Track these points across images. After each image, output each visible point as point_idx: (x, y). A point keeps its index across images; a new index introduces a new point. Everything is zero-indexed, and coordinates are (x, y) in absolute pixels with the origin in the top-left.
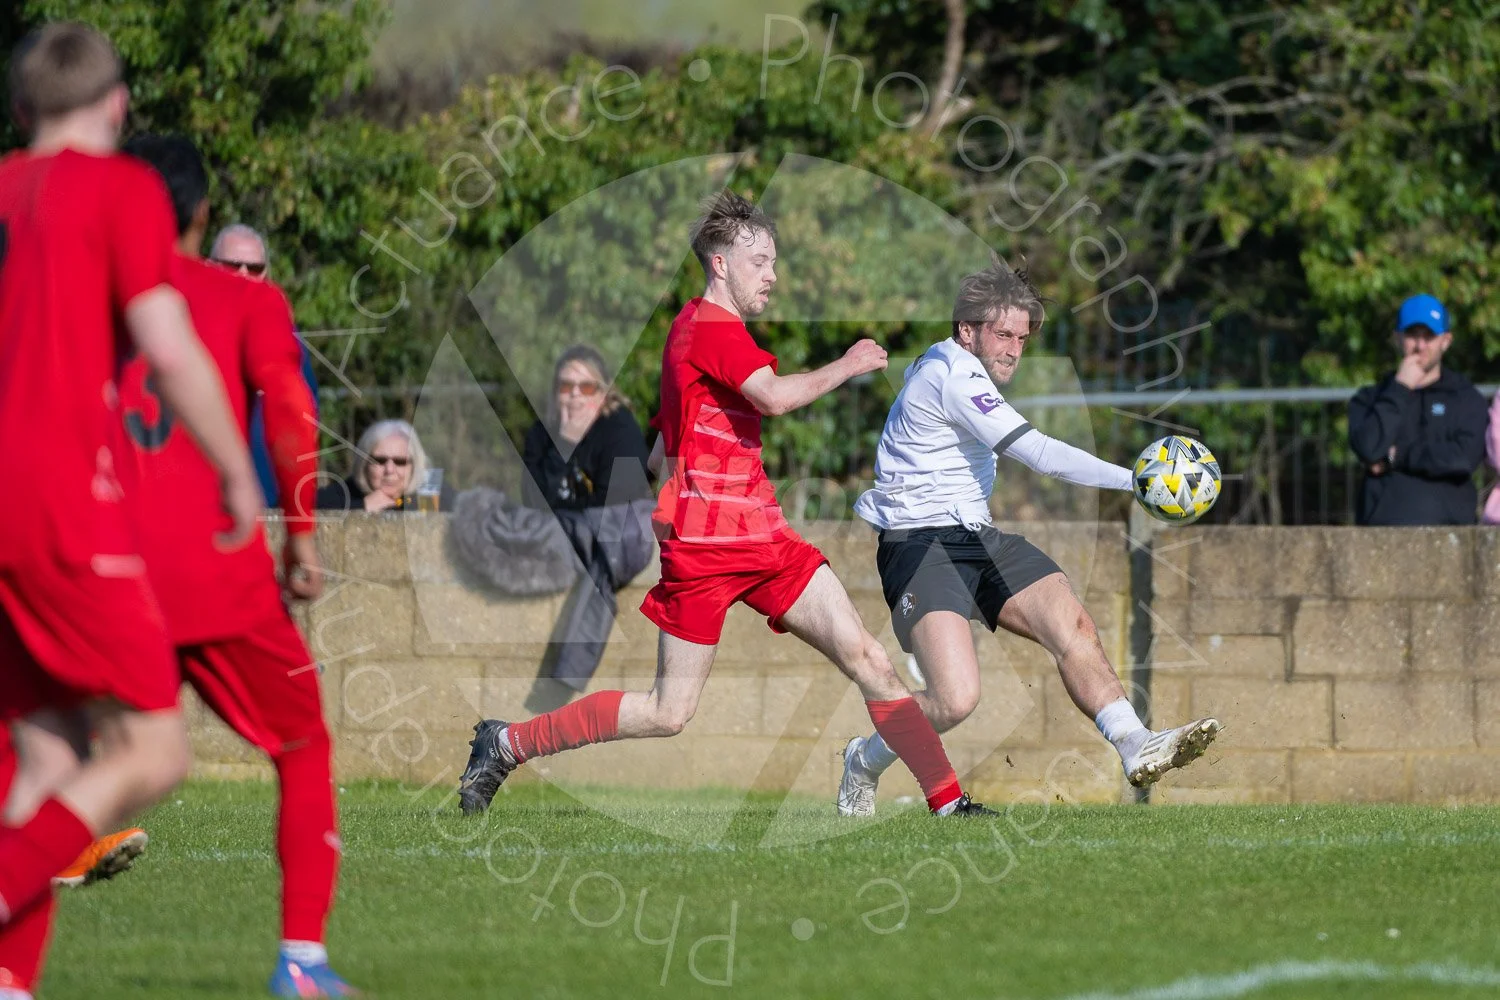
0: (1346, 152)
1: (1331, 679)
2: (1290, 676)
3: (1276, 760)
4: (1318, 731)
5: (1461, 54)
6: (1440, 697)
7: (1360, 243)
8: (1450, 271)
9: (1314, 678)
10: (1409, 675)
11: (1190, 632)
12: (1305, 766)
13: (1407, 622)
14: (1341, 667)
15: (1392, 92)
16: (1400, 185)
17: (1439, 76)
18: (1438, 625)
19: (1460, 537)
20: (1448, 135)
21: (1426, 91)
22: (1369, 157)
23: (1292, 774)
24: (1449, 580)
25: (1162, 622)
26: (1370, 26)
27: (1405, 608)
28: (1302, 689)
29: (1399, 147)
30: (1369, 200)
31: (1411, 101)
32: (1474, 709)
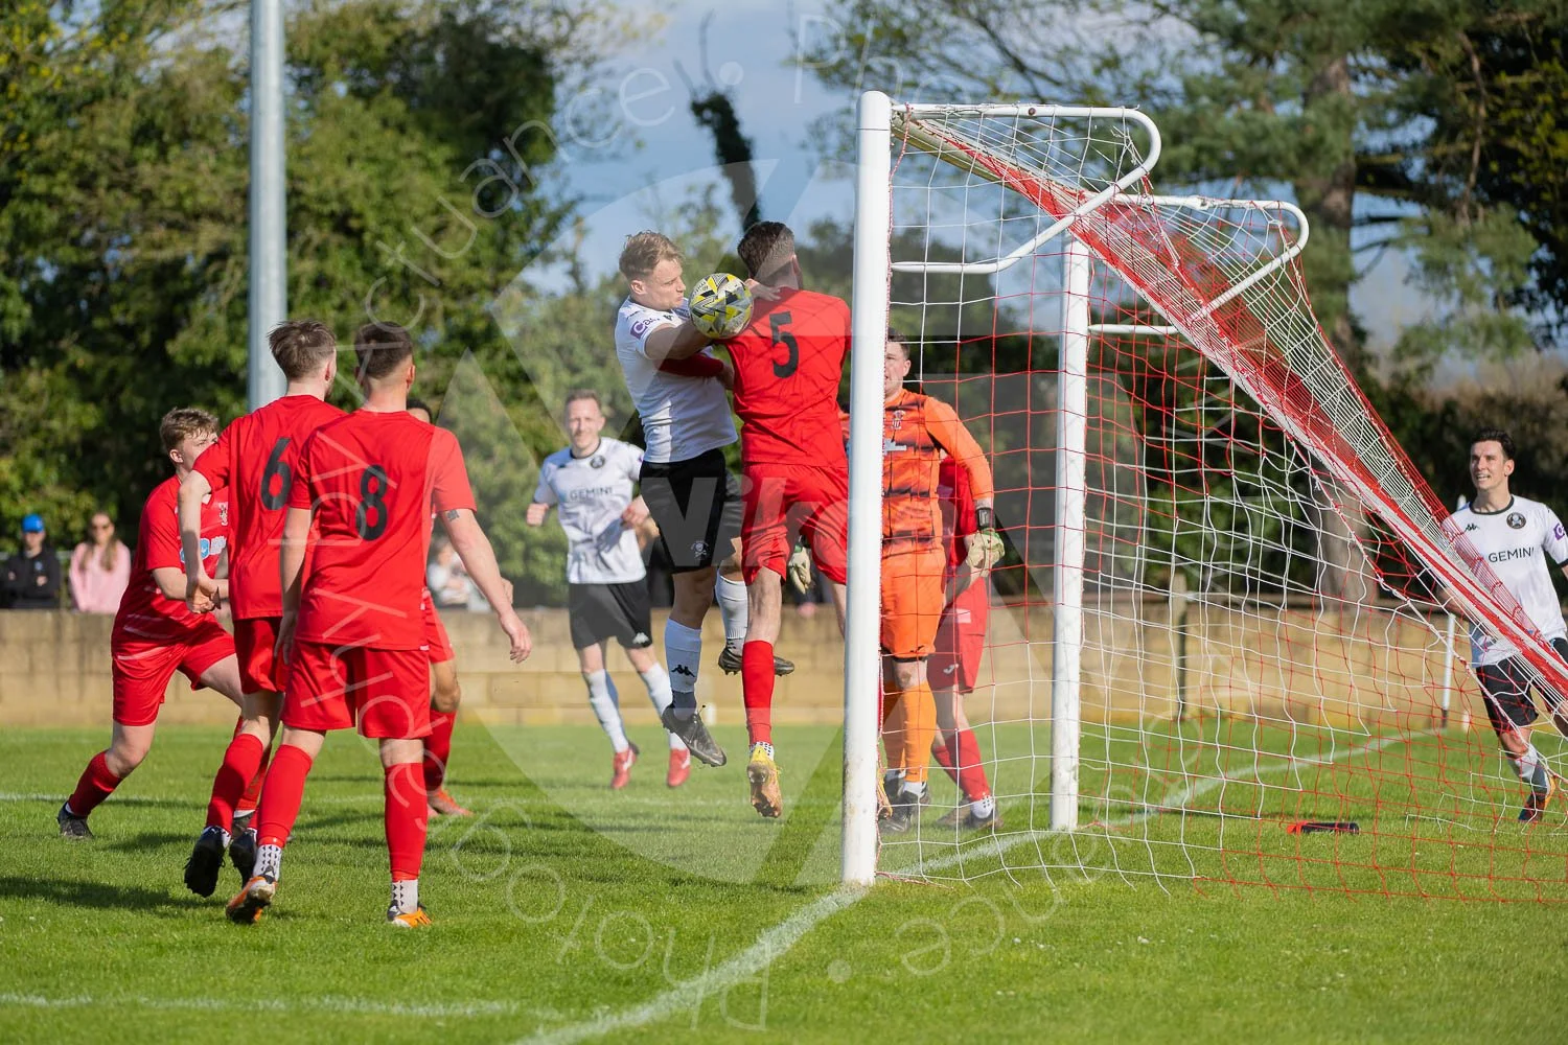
0: (16, 456)
5: (64, 416)
6: (44, 682)
7: (22, 492)
8: (60, 504)
10: (32, 672)
13: (30, 650)
15: (35, 431)
16: (38, 470)
17: (55, 424)
18: (43, 652)
20: (57, 449)
21: (50, 431)
22: (26, 456)
24: (48, 632)
26: (27, 402)
27: (29, 645)
29: (39, 454)
30: (26, 476)
31: (43, 434)
32: (58, 687)
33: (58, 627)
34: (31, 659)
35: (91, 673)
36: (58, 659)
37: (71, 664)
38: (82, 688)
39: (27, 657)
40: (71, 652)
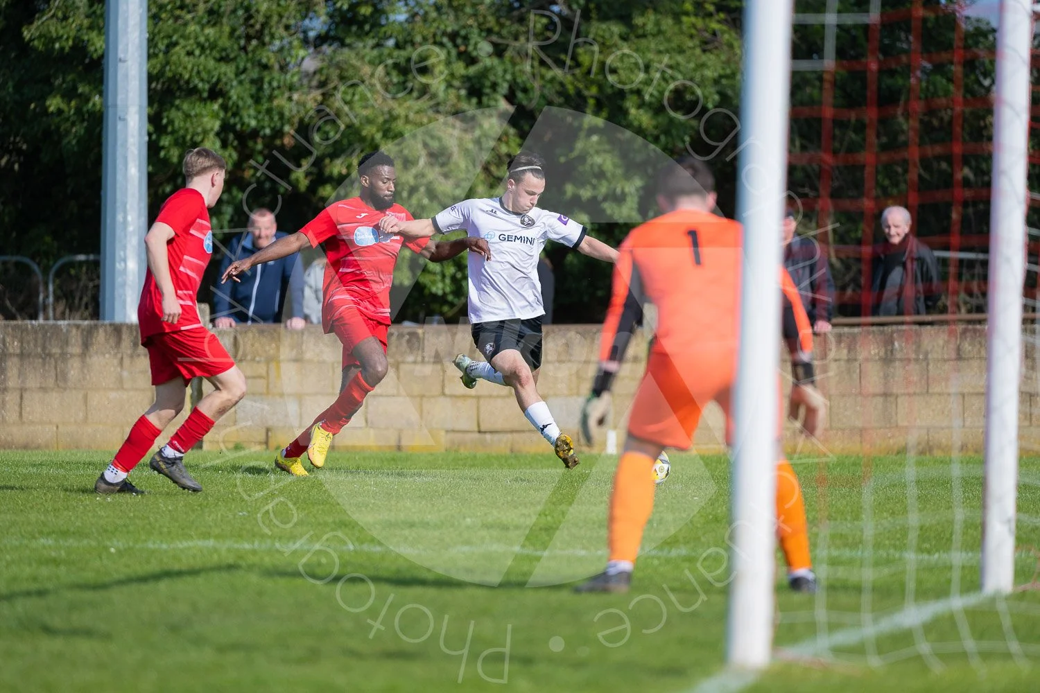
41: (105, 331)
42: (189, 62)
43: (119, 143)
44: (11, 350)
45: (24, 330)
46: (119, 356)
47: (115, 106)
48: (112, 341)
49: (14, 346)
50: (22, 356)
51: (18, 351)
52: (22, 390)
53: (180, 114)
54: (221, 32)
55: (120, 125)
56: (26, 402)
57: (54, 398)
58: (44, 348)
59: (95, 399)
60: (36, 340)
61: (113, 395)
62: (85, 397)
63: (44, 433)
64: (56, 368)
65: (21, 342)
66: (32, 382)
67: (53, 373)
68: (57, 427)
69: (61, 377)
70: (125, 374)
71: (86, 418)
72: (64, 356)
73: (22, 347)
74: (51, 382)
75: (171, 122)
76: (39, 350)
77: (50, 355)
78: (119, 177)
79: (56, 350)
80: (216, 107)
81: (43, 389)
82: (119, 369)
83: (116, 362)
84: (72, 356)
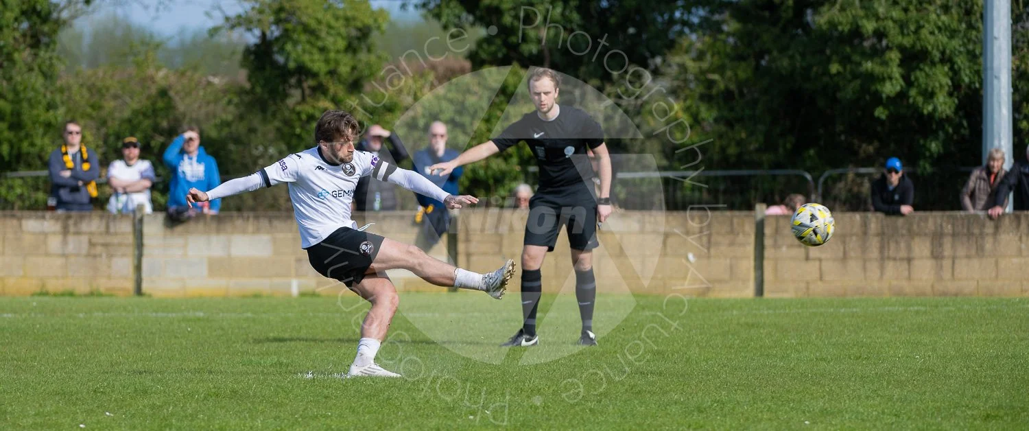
1: (820, 260)
2: (807, 258)
3: (803, 285)
4: (816, 275)
6: (854, 265)
9: (814, 259)
10: (845, 258)
11: (776, 246)
12: (812, 287)
13: (844, 243)
14: (823, 256)
18: (853, 243)
19: (861, 217)
23: (808, 288)
24: (857, 229)
25: (768, 242)
28: (811, 263)
32: (865, 269)
33: (865, 225)
34: (844, 248)
35: (889, 258)
36: (864, 249)
37: (874, 253)
38: (882, 268)
39: (842, 248)
40: (874, 243)
41: (1010, 218)
42: (932, 39)
43: (995, 93)
44: (946, 231)
45: (955, 218)
46: (1019, 234)
47: (992, 68)
48: (1014, 225)
49: (948, 228)
50: (954, 235)
51: (951, 232)
52: (954, 259)
53: (923, 74)
54: (952, 18)
55: (995, 82)
56: (957, 266)
57: (975, 263)
58: (968, 229)
59: (1003, 263)
60: (963, 225)
61: (1015, 260)
62: (997, 264)
63: (969, 286)
64: (976, 242)
65: (953, 225)
66: (961, 251)
67: (975, 246)
68: (978, 282)
69: (980, 250)
70: (1023, 246)
71: (997, 276)
72: (982, 235)
73: (953, 230)
74: (973, 252)
75: (917, 79)
76: (965, 231)
77: (972, 234)
78: (996, 116)
79: (976, 231)
80: (946, 69)
81: (968, 257)
82: (1019, 243)
83: (1017, 238)
84: (987, 234)
